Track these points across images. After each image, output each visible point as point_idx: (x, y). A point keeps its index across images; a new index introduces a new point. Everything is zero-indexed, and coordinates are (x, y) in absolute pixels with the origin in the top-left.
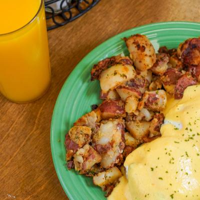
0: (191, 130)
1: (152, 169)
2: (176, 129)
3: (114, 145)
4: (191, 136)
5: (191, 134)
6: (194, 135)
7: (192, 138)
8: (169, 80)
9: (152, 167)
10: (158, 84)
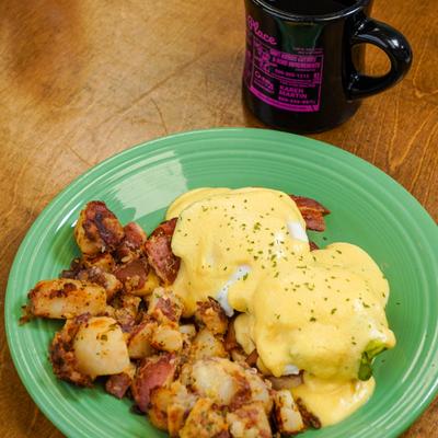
0: (260, 253)
1: (313, 319)
2: (245, 277)
3: (242, 374)
4: (270, 256)
5: (266, 255)
6: (270, 251)
7: (274, 257)
8: (137, 277)
9: (309, 319)
10: (131, 300)
